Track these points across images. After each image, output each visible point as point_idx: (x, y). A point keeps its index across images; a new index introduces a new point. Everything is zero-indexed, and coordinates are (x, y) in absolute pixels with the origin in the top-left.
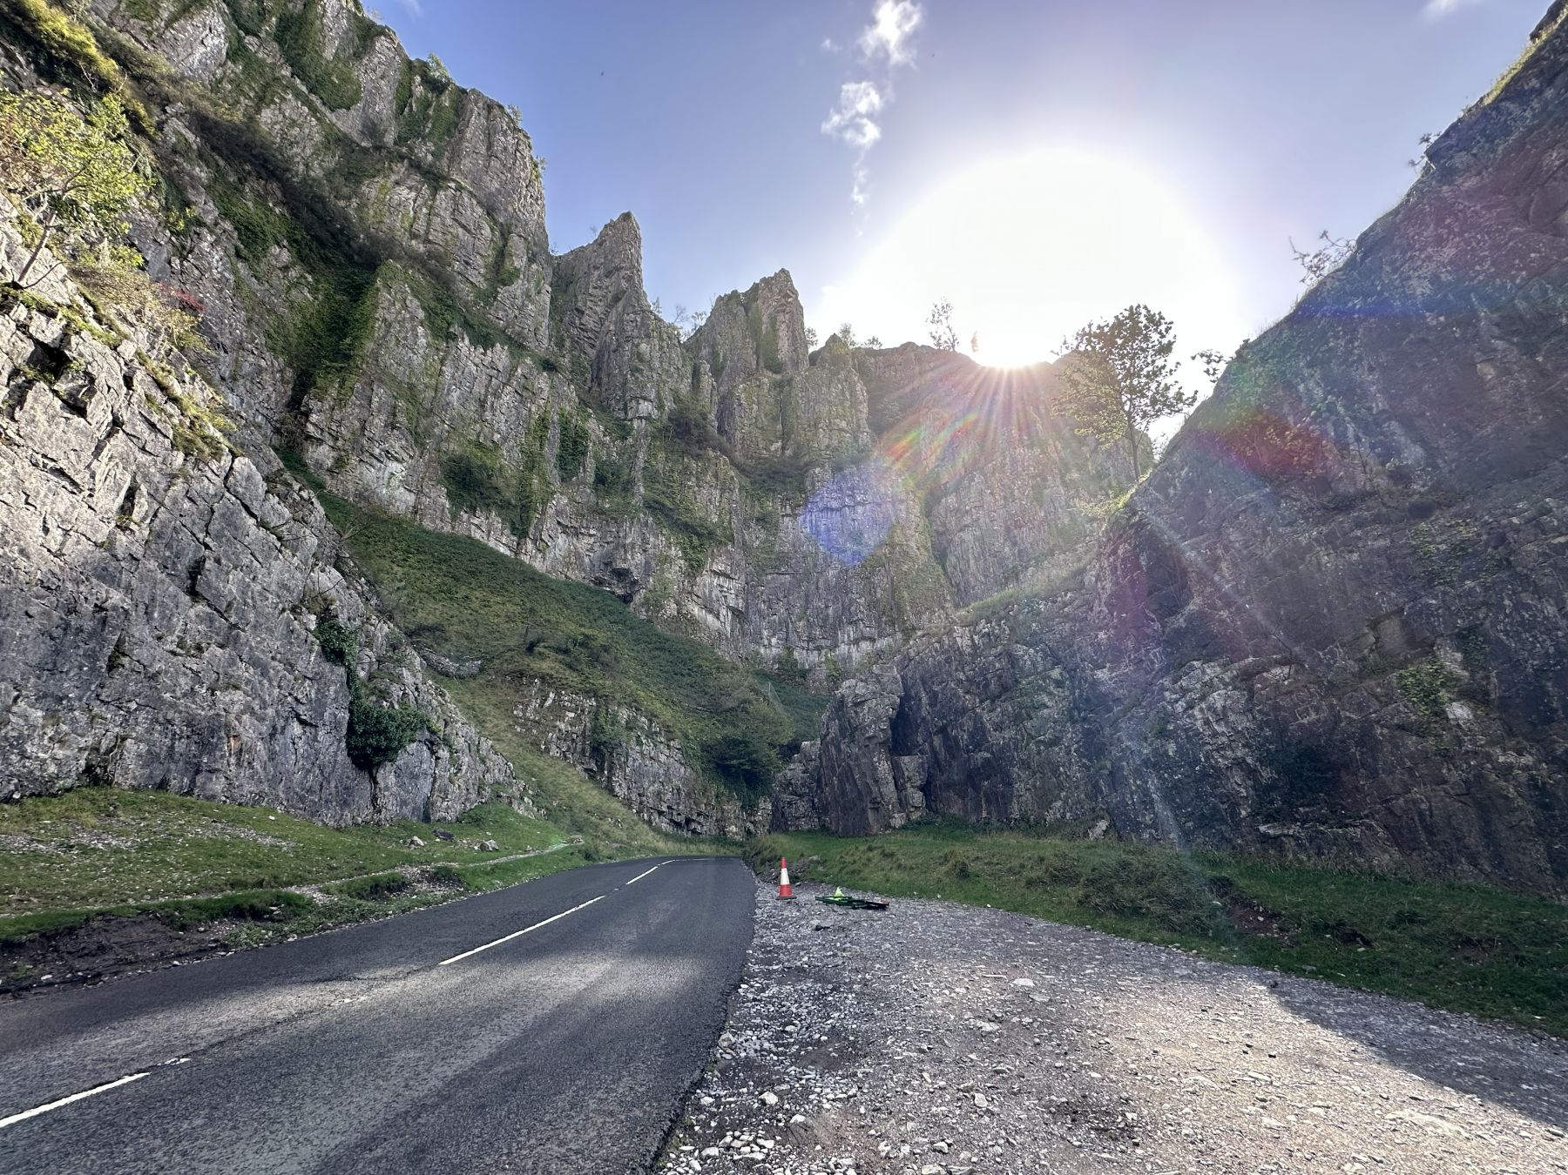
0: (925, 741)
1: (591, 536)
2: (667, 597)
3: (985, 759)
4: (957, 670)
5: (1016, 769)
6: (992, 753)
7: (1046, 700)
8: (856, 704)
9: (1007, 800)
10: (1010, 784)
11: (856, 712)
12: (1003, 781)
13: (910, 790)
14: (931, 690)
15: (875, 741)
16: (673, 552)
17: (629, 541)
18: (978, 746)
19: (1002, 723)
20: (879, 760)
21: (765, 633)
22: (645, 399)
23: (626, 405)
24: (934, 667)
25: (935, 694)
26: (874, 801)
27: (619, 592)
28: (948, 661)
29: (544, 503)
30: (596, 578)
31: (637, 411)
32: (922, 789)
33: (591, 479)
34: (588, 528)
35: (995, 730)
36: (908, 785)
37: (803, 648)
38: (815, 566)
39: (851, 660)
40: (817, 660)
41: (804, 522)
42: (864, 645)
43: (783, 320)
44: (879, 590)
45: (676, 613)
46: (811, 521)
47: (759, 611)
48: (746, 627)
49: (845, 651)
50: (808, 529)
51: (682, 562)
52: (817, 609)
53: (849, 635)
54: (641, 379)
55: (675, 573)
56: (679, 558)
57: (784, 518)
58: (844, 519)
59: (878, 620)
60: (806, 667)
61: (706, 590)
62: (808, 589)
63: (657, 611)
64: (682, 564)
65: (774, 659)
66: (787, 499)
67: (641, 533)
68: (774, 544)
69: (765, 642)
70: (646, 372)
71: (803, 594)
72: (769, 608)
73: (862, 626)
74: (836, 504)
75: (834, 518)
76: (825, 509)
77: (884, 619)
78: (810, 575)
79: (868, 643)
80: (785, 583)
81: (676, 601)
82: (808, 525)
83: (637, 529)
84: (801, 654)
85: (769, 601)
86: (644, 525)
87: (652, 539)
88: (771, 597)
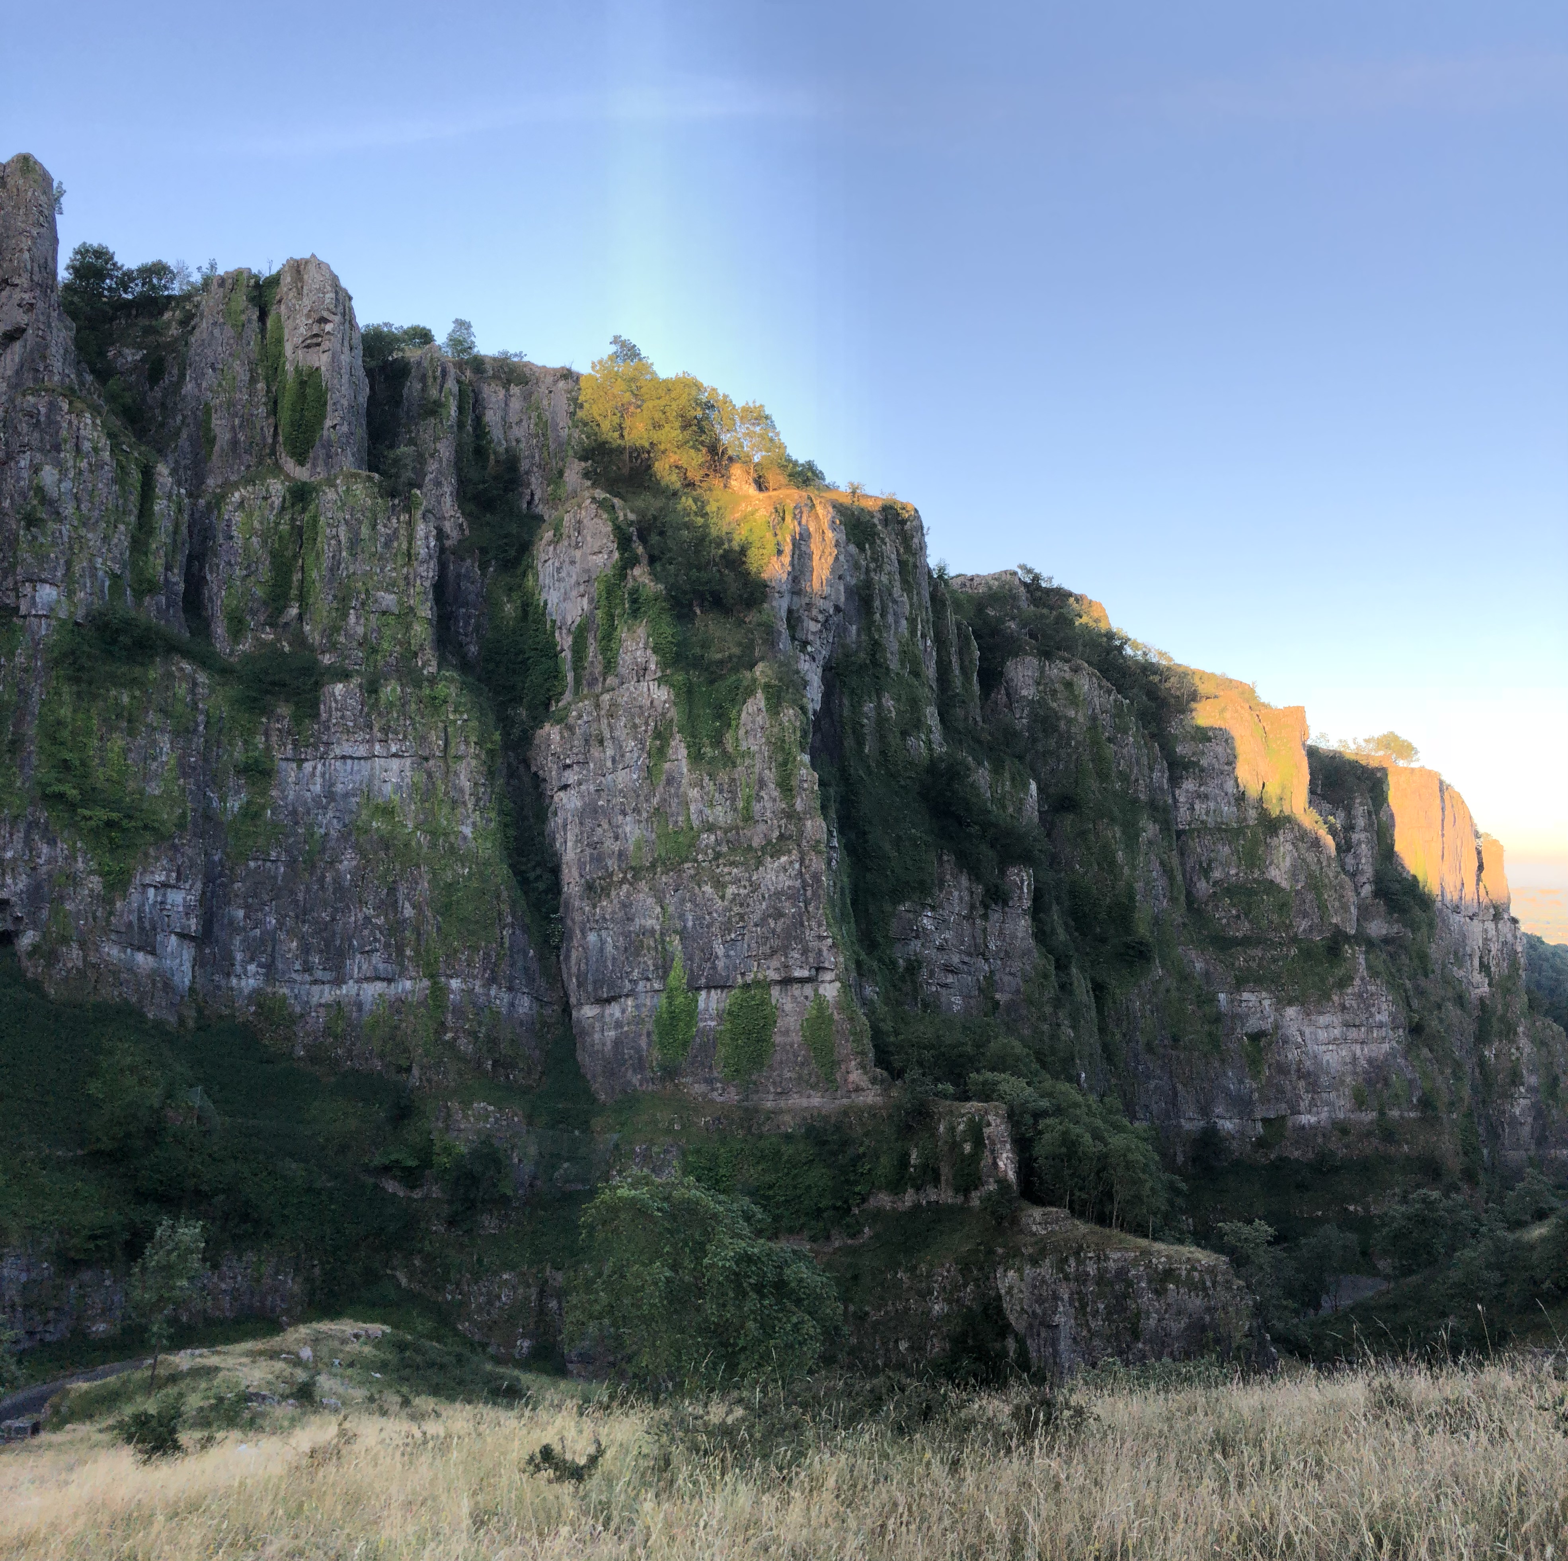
2: (65, 940)
16: (80, 865)
17: (9, 854)
21: (239, 956)
31: (34, 603)
37: (295, 981)
38: (323, 850)
39: (360, 1006)
40: (315, 1000)
41: (313, 774)
42: (380, 987)
43: (317, 365)
44: (407, 905)
45: (80, 964)
46: (323, 775)
47: (231, 923)
48: (207, 951)
49: (354, 992)
50: (318, 787)
51: (95, 879)
52: (317, 923)
53: (360, 968)
54: (41, 539)
55: (81, 901)
56: (92, 872)
57: (284, 764)
58: (372, 777)
59: (400, 951)
60: (298, 1009)
61: (134, 918)
62: (308, 890)
63: (50, 965)
64: (95, 883)
65: (250, 997)
66: (289, 732)
67: (28, 841)
68: (263, 808)
69: (238, 969)
70: (52, 526)
71: (301, 896)
72: (247, 916)
73: (376, 958)
74: (362, 751)
75: (359, 771)
76: (344, 757)
77: (408, 952)
78: (313, 866)
79: (385, 984)
80: (275, 878)
81: (82, 945)
82: (319, 780)
83: (22, 835)
84: (292, 989)
85: (247, 907)
86: (32, 825)
87: (45, 849)
88: (250, 900)
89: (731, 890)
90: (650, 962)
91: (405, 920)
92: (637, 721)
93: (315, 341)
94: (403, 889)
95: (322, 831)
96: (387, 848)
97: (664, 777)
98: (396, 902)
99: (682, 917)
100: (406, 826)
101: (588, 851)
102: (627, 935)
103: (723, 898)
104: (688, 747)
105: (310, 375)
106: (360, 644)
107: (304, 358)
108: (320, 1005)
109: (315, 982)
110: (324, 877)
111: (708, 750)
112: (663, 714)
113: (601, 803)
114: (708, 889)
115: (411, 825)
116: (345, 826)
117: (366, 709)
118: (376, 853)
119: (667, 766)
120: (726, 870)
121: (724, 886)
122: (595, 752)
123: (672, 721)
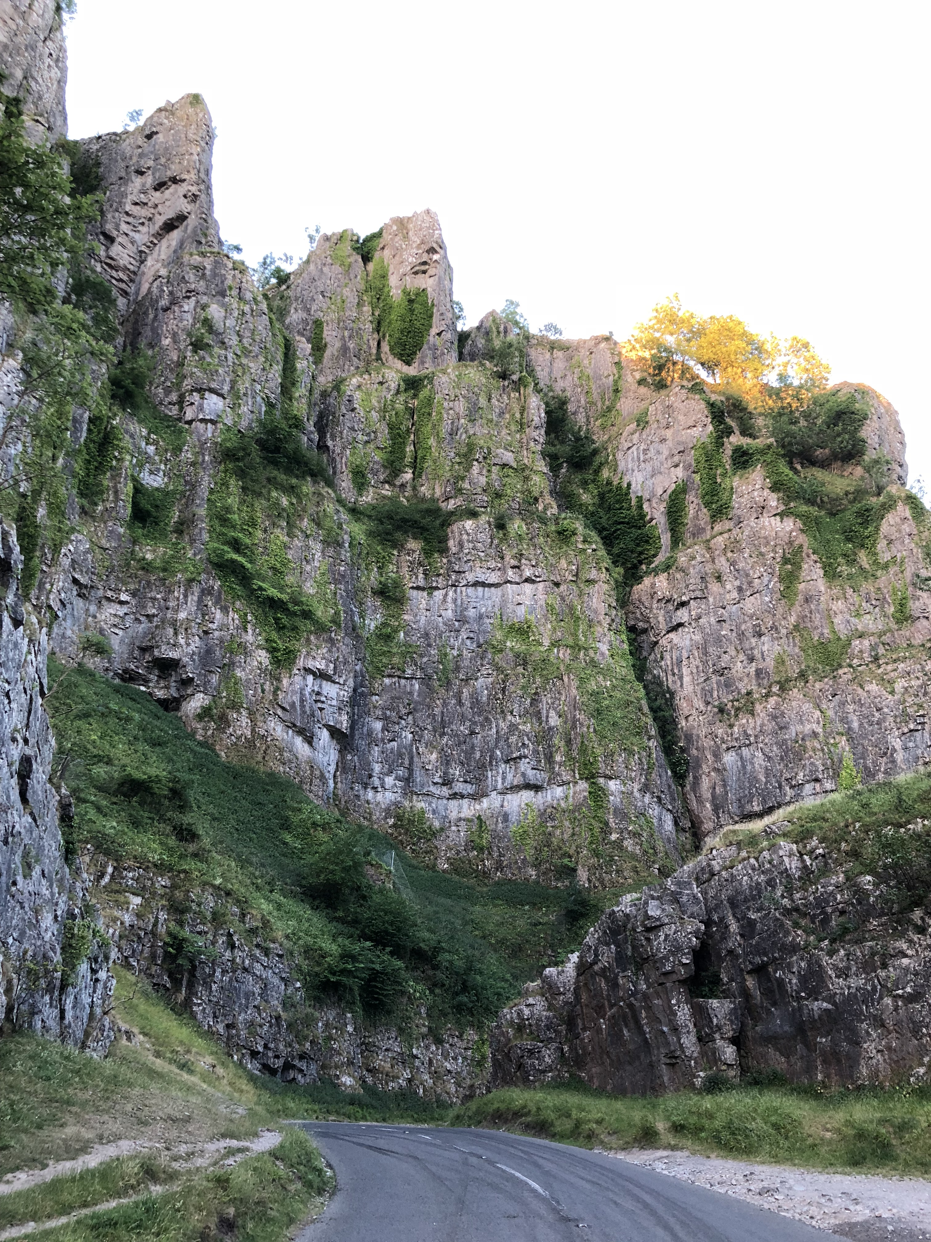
0: (731, 980)
1: (122, 603)
2: (235, 706)
3: (826, 1010)
4: (783, 897)
5: (864, 1026)
6: (834, 1004)
7: (905, 946)
8: (649, 930)
9: (853, 1060)
10: (858, 1044)
11: (648, 939)
12: (847, 1039)
13: (719, 1043)
14: (744, 917)
15: (675, 977)
16: (249, 637)
17: (182, 615)
18: (814, 994)
19: (848, 968)
20: (679, 1002)
22: (212, 391)
23: (182, 397)
24: (751, 887)
25: (752, 923)
26: (671, 1056)
27: (160, 694)
28: (771, 883)
29: (56, 548)
30: (126, 671)
31: (201, 409)
32: (734, 1041)
33: (127, 511)
34: (117, 590)
35: (838, 977)
36: (717, 1036)
37: (433, 795)
38: (457, 669)
39: (506, 817)
40: (453, 815)
41: (444, 600)
42: (527, 796)
43: (424, 286)
44: (552, 713)
45: (248, 733)
46: (455, 601)
47: (370, 733)
48: (349, 757)
49: (497, 804)
50: (450, 612)
51: (263, 653)
52: (457, 735)
53: (504, 779)
54: (208, 359)
55: (251, 671)
56: (259, 647)
57: (415, 593)
58: (504, 602)
59: (550, 759)
60: (437, 824)
61: (296, 699)
62: (445, 704)
63: (220, 729)
64: (263, 657)
65: (387, 810)
66: (420, 564)
67: (201, 604)
68: (396, 631)
69: (376, 782)
70: (217, 350)
71: (437, 711)
72: (385, 729)
73: (524, 766)
74: (493, 578)
75: (490, 598)
76: (476, 584)
77: (558, 758)
78: (449, 683)
79: (532, 793)
80: (411, 693)
81: (251, 714)
82: (451, 606)
83: (195, 598)
84: (430, 804)
85: (385, 718)
86: (206, 592)
87: (218, 615)
88: (388, 713)
89: (899, 685)
90: (818, 763)
91: (550, 729)
92: (763, 550)
93: (423, 268)
94: (546, 700)
95: (455, 653)
96: (525, 664)
97: (800, 597)
98: (539, 712)
99: (844, 720)
100: (541, 644)
101: (714, 678)
102: (781, 744)
103: (892, 692)
104: (824, 568)
105: (417, 295)
106: (484, 491)
107: (412, 282)
108: (460, 819)
109: (454, 796)
110: (460, 693)
111: (844, 569)
112: (791, 543)
113: (723, 633)
114: (873, 687)
115: (546, 643)
116: (479, 646)
117: (496, 542)
118: (513, 669)
119: (802, 586)
120: (889, 667)
121: (891, 682)
122: (714, 587)
123: (801, 546)
